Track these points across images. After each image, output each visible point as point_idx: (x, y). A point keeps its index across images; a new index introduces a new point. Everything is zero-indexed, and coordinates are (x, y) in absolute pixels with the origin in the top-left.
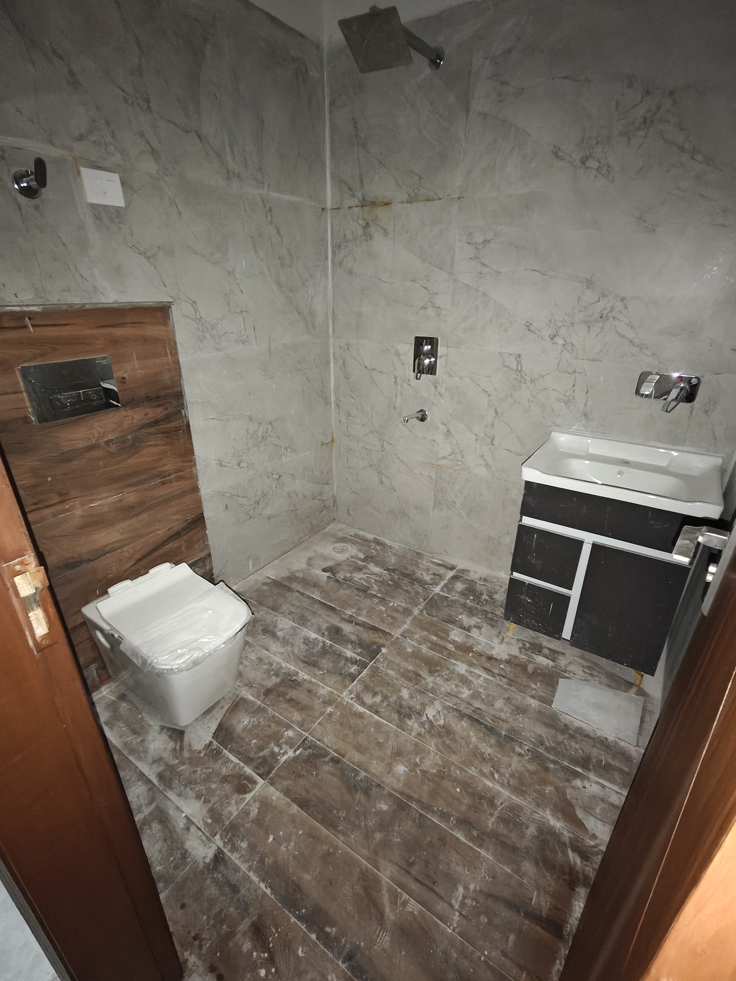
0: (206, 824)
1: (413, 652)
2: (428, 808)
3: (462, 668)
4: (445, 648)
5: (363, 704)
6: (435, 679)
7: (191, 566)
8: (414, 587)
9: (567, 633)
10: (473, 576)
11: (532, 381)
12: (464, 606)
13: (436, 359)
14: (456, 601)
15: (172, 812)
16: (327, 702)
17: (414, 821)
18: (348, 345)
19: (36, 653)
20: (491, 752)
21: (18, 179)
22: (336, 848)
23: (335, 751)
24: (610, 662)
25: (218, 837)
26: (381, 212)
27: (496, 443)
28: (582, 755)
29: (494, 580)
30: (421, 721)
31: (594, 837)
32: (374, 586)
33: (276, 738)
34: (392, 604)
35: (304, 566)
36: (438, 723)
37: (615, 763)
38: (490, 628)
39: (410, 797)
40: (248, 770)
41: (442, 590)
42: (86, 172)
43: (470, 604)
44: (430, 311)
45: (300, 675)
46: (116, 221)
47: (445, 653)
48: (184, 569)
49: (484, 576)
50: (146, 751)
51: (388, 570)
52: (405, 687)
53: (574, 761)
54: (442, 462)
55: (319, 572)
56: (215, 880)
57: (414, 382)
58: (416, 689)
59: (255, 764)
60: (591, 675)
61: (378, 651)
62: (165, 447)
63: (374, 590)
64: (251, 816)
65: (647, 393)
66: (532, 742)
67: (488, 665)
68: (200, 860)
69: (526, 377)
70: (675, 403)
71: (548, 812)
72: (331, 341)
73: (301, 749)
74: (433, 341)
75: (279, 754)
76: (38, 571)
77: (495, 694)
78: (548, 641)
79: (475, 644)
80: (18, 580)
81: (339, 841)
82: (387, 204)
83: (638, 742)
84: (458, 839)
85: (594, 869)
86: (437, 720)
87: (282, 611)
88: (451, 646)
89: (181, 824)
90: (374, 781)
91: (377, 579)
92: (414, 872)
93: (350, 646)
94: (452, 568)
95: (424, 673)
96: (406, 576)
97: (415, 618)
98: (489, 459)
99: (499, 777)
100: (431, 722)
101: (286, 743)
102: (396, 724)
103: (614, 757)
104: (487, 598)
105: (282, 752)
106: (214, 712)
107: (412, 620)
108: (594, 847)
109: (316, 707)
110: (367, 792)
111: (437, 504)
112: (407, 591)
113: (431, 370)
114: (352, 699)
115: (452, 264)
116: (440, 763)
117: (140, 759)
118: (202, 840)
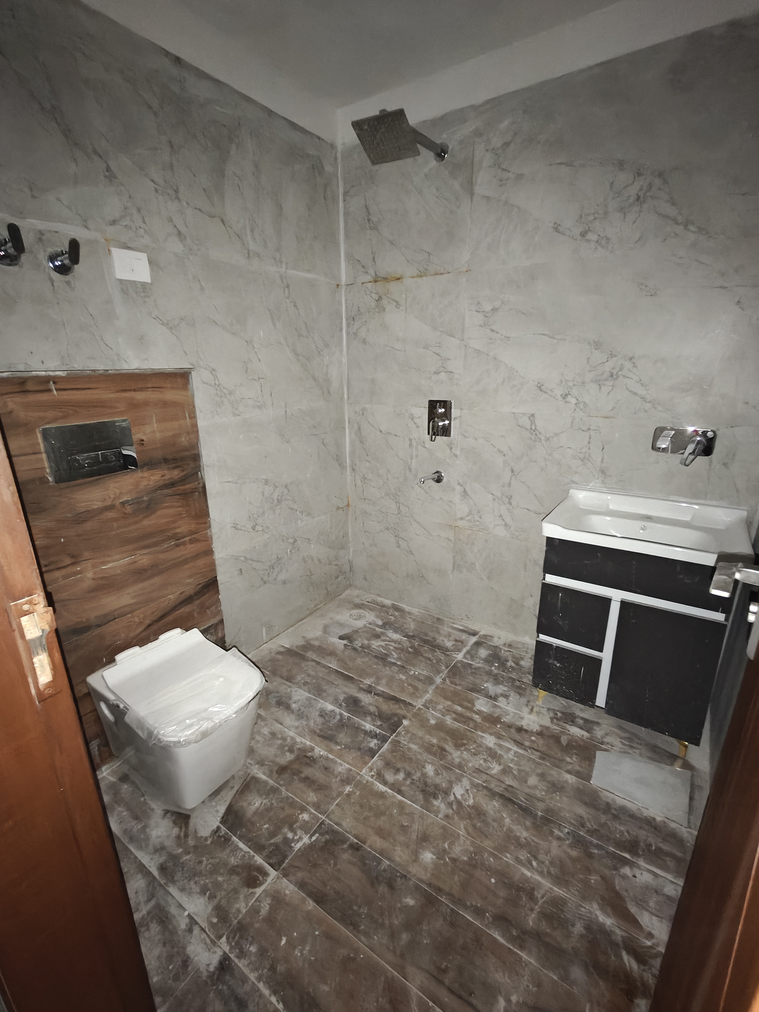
0: (212, 925)
1: (437, 724)
2: (460, 902)
3: (490, 741)
4: (472, 719)
5: (385, 783)
6: (462, 753)
7: (203, 632)
8: (436, 654)
9: (601, 699)
10: (496, 642)
11: (547, 439)
12: (489, 673)
13: (450, 421)
14: (479, 668)
15: (173, 910)
16: (346, 781)
17: (445, 919)
18: (364, 410)
19: (37, 702)
20: (527, 835)
21: (52, 259)
22: (357, 951)
23: (356, 837)
24: (649, 731)
25: (224, 939)
26: (393, 286)
27: (514, 503)
28: (629, 838)
29: (519, 646)
30: (448, 801)
31: (650, 936)
32: (393, 653)
33: (291, 823)
34: (412, 673)
35: (319, 633)
36: (467, 803)
37: (665, 847)
38: (518, 697)
39: (439, 890)
40: (259, 860)
41: (465, 657)
42: (117, 252)
43: (496, 671)
44: (443, 375)
45: (316, 750)
46: (142, 295)
47: (471, 725)
48: (195, 635)
49: (508, 642)
50: (148, 838)
51: (406, 636)
52: (429, 763)
53: (620, 845)
54: (460, 523)
55: (336, 640)
56: (219, 993)
57: (428, 444)
58: (441, 764)
59: (266, 852)
60: (631, 747)
61: (398, 724)
62: (181, 509)
63: (394, 658)
64: (261, 914)
65: (664, 446)
66: (572, 824)
67: (518, 737)
68: (202, 968)
69: (541, 436)
70: (692, 457)
71: (595, 906)
72: (346, 408)
73: (317, 835)
74: (445, 404)
75: (293, 840)
76: (47, 612)
77: (528, 769)
78: (581, 710)
79: (504, 714)
80: (24, 620)
81: (361, 943)
82: (399, 279)
83: (689, 822)
84: (495, 940)
85: (654, 975)
86: (465, 800)
87: (296, 681)
88: (477, 716)
89: (183, 924)
90: (398, 871)
91: (396, 645)
92: (447, 982)
93: (369, 718)
94: (474, 634)
95: (449, 747)
96: (426, 642)
97: (437, 687)
98: (508, 520)
99: (538, 864)
100: (459, 803)
101: (300, 828)
102: (421, 805)
103: (664, 840)
104: (513, 664)
105: (296, 838)
106: (223, 793)
107: (433, 690)
108: (650, 947)
109: (334, 786)
110: (391, 886)
111: (456, 567)
112: (429, 659)
113: (446, 431)
114: (372, 776)
115: (463, 332)
116: (472, 849)
117: (140, 848)
118: (206, 944)
